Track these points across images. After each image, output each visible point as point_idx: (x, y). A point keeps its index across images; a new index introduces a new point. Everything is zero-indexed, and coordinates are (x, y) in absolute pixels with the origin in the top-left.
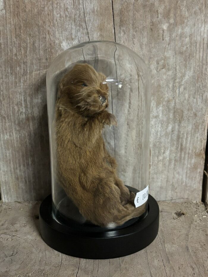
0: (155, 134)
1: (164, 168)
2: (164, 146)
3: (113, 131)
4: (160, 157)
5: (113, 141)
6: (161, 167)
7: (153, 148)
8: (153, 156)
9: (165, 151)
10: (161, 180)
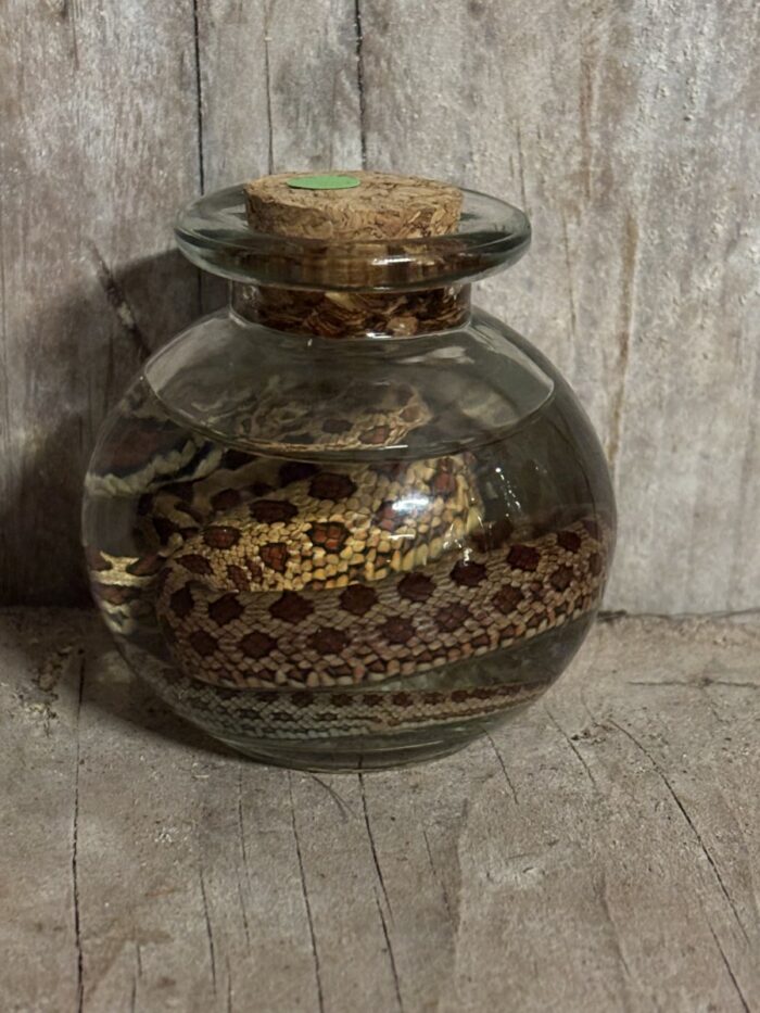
0: (667, 93)
1: (730, 365)
2: (733, 189)
3: (357, 59)
4: (701, 275)
5: (355, 144)
6: (705, 357)
7: (651, 202)
8: (649, 267)
9: (739, 226)
10: (705, 456)
